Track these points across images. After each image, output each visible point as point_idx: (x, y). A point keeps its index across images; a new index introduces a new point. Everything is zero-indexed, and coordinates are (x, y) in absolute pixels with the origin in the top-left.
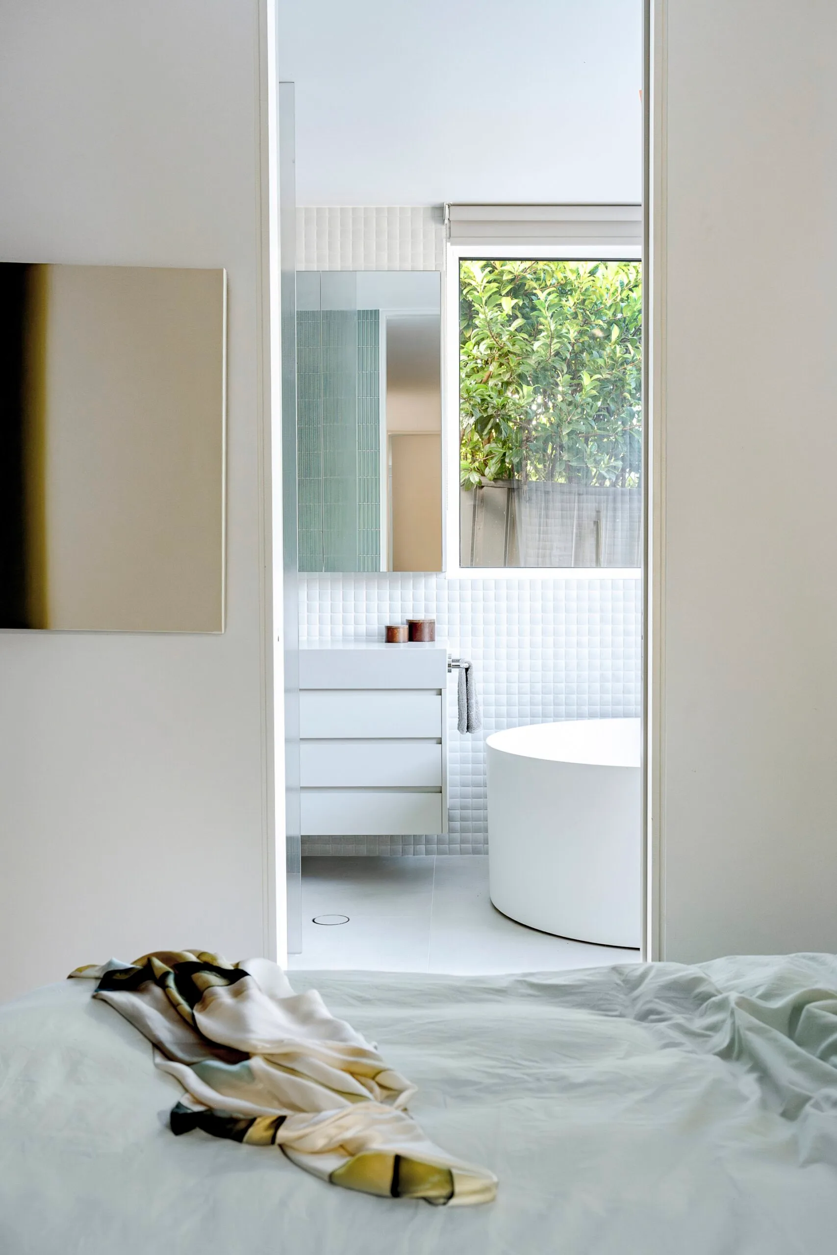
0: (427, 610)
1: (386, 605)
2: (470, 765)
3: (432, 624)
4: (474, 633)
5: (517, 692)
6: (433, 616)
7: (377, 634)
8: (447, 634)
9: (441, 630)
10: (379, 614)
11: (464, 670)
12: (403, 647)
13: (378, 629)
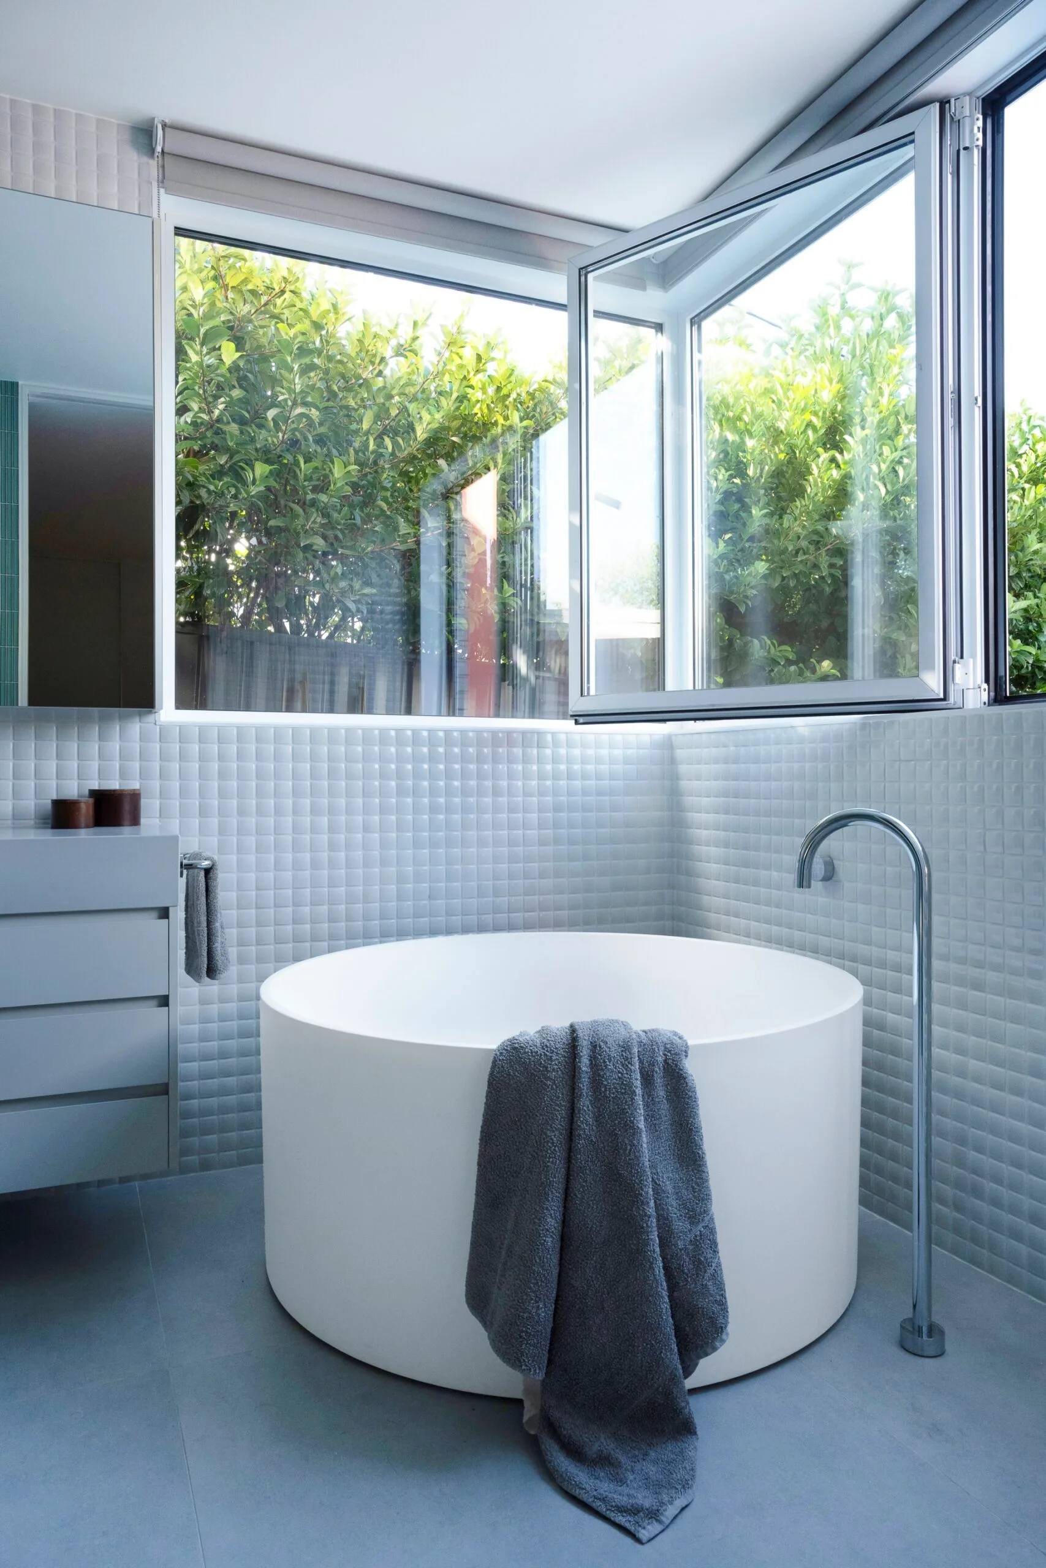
0: (123, 775)
1: (51, 766)
2: (196, 1026)
3: (135, 797)
4: (203, 812)
5: (272, 905)
6: (134, 785)
7: (33, 817)
8: (158, 815)
9: (149, 807)
10: (38, 781)
11: (202, 873)
12: (85, 837)
13: (35, 806)
